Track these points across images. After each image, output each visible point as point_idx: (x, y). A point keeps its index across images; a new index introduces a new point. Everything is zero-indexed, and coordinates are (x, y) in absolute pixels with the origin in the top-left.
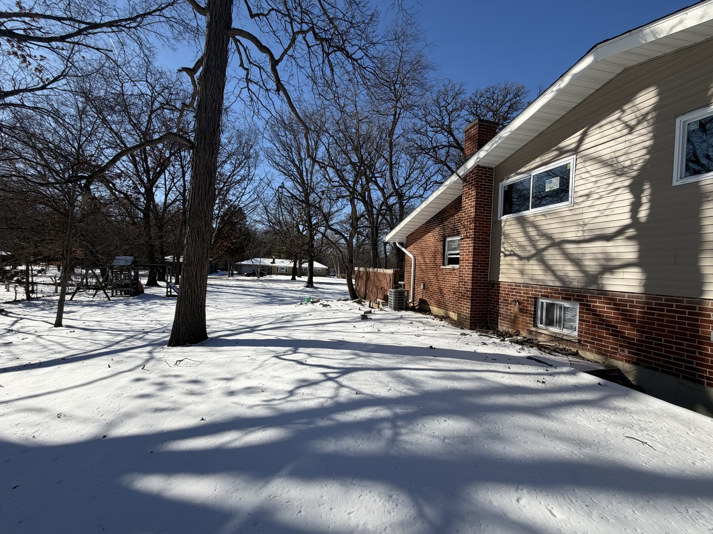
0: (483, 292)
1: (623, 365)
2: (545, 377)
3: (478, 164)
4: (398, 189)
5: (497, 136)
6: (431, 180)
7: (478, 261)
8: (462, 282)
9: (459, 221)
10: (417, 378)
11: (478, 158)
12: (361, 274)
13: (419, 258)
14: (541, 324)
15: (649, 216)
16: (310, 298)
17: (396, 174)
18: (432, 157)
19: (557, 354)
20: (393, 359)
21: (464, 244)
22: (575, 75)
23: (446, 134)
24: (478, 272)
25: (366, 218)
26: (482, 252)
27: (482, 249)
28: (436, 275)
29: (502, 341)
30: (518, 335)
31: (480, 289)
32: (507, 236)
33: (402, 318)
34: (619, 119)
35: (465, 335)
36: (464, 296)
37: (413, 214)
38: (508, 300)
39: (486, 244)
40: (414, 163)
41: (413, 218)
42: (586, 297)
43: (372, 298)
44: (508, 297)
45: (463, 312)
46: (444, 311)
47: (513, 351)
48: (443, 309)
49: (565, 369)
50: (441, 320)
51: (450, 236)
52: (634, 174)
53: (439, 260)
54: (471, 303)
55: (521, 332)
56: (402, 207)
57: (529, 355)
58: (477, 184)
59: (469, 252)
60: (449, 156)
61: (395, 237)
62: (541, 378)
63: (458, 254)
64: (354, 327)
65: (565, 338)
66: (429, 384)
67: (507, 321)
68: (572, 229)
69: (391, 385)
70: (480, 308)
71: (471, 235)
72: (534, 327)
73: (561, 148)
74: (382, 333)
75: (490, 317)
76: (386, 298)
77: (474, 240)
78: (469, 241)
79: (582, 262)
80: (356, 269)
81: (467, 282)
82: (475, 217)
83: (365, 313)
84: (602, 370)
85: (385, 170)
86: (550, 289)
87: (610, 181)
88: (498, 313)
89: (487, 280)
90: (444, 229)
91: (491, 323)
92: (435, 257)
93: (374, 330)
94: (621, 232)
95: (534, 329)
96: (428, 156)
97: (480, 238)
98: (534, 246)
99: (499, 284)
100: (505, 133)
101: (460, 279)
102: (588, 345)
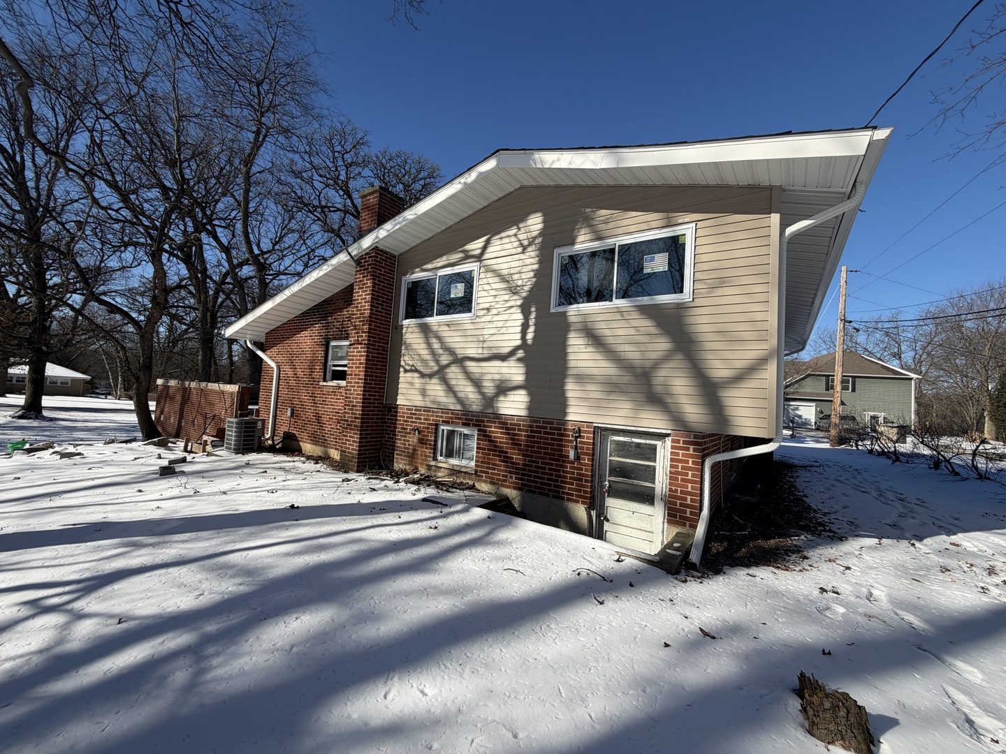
0: (377, 419)
1: (511, 493)
2: (438, 521)
3: (377, 245)
4: (259, 255)
5: (401, 215)
6: (316, 254)
7: (372, 376)
8: (349, 405)
9: (350, 319)
10: (260, 561)
11: (377, 237)
12: (171, 391)
13: (287, 369)
14: (441, 456)
15: (534, 338)
16: (24, 442)
17: (256, 230)
18: (319, 219)
19: (454, 490)
20: (217, 538)
21: (354, 352)
22: (481, 174)
23: (341, 193)
24: (371, 391)
25: (190, 292)
26: (378, 365)
27: (377, 361)
28: (313, 396)
29: (397, 482)
30: (416, 473)
31: (373, 415)
32: (408, 347)
33: (248, 465)
34: (515, 235)
35: (349, 480)
36: (351, 425)
37: (279, 299)
38: (406, 429)
39: (383, 354)
40: (290, 221)
41: (278, 304)
42: (483, 421)
43: (193, 434)
44: (407, 425)
45: (349, 448)
46: (322, 448)
47: (408, 493)
48: (321, 446)
49: (459, 507)
50: (317, 463)
51: (335, 339)
52: (524, 295)
53: (318, 374)
54: (361, 434)
55: (420, 469)
56: (264, 285)
57: (425, 496)
58: (374, 272)
59: (360, 364)
60: (344, 225)
61: (242, 331)
62: (433, 523)
63: (345, 366)
64: (140, 491)
65: (463, 470)
66: (277, 566)
67: (405, 456)
68: (473, 345)
69: (205, 585)
70: (371, 442)
71: (364, 340)
72: (433, 460)
73: (467, 251)
74: (204, 495)
75: (384, 452)
76: (220, 435)
77: (368, 348)
78: (361, 348)
79: (481, 383)
80: (160, 382)
81: (356, 406)
82: (370, 317)
83: (170, 462)
84: (494, 501)
85: (234, 218)
86: (452, 413)
87: (506, 297)
88: (394, 446)
89: (382, 403)
90: (327, 327)
91: (384, 460)
92: (312, 369)
93: (185, 492)
94: (512, 353)
95: (433, 463)
96: (313, 217)
97: (375, 345)
98: (437, 361)
99: (396, 408)
100: (409, 214)
101: (346, 402)
102: (484, 475)
